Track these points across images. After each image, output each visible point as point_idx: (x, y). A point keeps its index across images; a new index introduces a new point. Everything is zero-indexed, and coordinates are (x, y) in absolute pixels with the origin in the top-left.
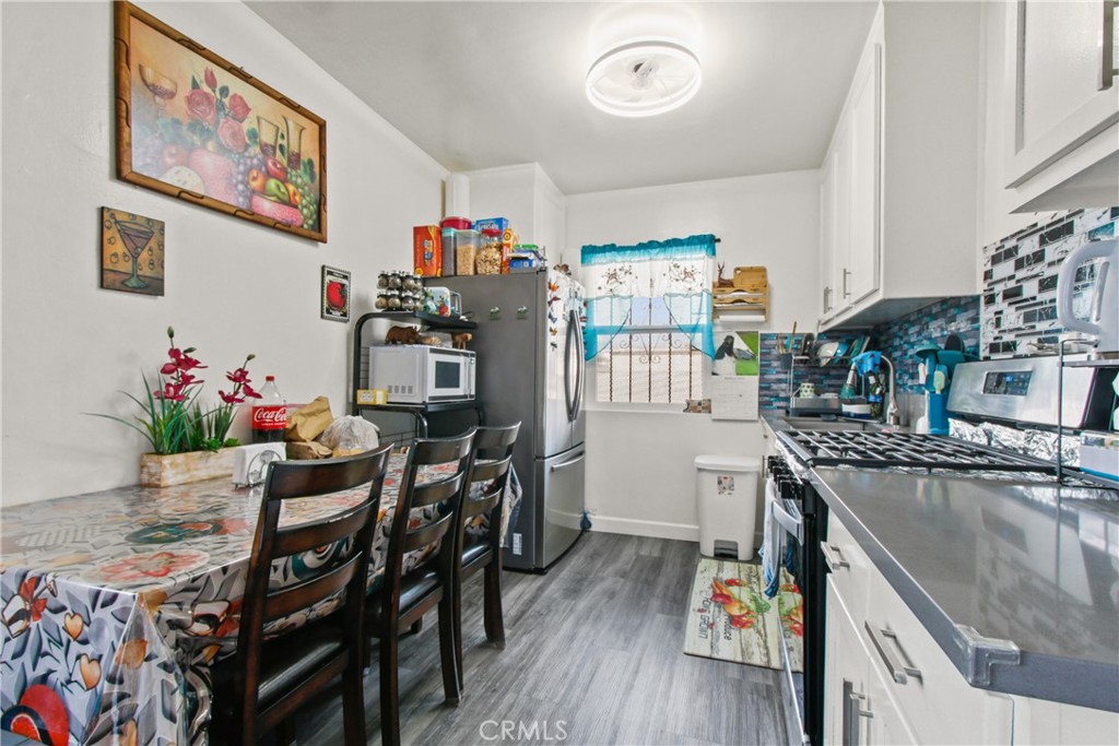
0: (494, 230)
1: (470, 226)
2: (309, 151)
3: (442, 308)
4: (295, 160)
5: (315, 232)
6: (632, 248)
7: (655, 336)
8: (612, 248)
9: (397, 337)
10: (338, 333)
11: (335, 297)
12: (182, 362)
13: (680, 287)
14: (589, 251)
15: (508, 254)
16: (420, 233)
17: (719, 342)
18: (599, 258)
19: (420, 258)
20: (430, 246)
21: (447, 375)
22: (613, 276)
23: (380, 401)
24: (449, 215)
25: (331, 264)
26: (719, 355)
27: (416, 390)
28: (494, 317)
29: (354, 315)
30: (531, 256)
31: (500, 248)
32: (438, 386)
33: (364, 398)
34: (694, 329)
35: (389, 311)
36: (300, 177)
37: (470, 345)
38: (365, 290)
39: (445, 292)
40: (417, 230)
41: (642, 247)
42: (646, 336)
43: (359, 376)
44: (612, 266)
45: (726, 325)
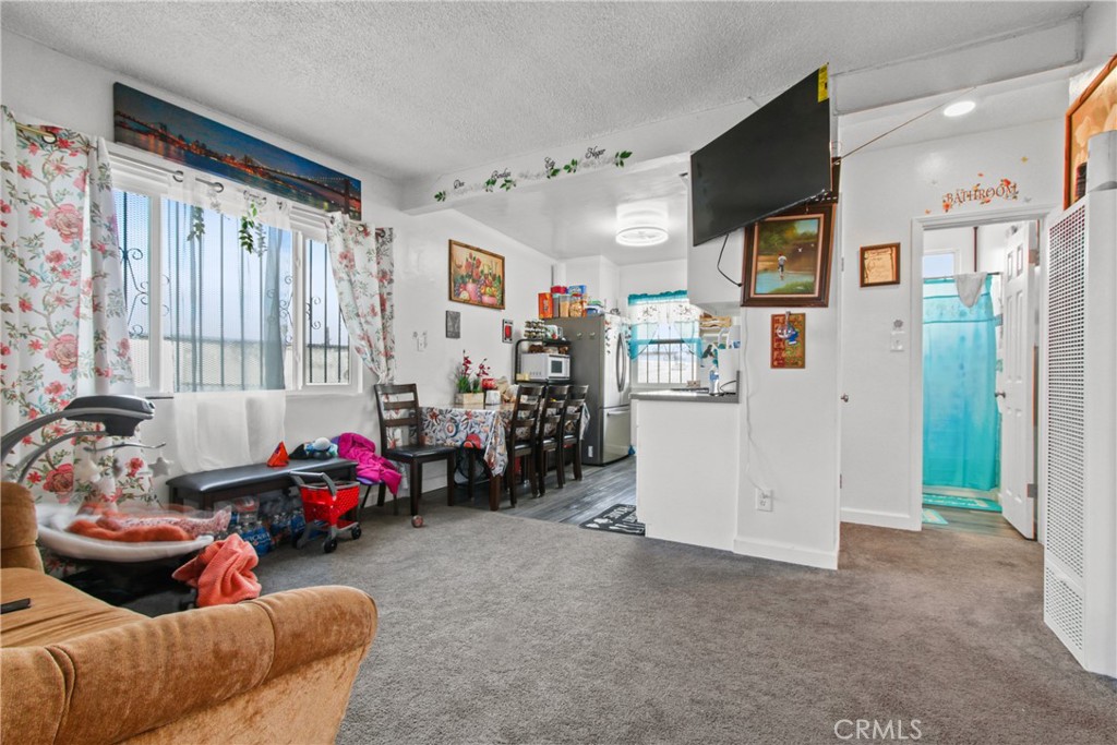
0: (579, 294)
1: (566, 290)
2: (499, 273)
3: (554, 335)
4: (494, 277)
5: (501, 306)
6: (657, 296)
7: (673, 345)
8: (645, 296)
9: (533, 350)
10: (508, 348)
11: (508, 333)
12: (467, 361)
13: (684, 318)
14: (633, 298)
15: (586, 306)
16: (542, 296)
17: (704, 349)
18: (639, 302)
19: (542, 310)
20: (547, 303)
21: (557, 367)
22: (646, 312)
23: (527, 379)
24: (556, 285)
25: (507, 318)
26: (705, 356)
27: (543, 373)
28: (580, 338)
29: (515, 340)
30: (597, 307)
31: (582, 303)
32: (553, 371)
33: (519, 377)
34: (690, 341)
35: (531, 338)
36: (496, 284)
37: (567, 353)
38: (520, 329)
39: (555, 327)
40: (540, 295)
41: (663, 295)
42: (667, 345)
43: (517, 368)
44: (645, 307)
45: (709, 339)
